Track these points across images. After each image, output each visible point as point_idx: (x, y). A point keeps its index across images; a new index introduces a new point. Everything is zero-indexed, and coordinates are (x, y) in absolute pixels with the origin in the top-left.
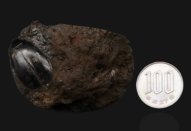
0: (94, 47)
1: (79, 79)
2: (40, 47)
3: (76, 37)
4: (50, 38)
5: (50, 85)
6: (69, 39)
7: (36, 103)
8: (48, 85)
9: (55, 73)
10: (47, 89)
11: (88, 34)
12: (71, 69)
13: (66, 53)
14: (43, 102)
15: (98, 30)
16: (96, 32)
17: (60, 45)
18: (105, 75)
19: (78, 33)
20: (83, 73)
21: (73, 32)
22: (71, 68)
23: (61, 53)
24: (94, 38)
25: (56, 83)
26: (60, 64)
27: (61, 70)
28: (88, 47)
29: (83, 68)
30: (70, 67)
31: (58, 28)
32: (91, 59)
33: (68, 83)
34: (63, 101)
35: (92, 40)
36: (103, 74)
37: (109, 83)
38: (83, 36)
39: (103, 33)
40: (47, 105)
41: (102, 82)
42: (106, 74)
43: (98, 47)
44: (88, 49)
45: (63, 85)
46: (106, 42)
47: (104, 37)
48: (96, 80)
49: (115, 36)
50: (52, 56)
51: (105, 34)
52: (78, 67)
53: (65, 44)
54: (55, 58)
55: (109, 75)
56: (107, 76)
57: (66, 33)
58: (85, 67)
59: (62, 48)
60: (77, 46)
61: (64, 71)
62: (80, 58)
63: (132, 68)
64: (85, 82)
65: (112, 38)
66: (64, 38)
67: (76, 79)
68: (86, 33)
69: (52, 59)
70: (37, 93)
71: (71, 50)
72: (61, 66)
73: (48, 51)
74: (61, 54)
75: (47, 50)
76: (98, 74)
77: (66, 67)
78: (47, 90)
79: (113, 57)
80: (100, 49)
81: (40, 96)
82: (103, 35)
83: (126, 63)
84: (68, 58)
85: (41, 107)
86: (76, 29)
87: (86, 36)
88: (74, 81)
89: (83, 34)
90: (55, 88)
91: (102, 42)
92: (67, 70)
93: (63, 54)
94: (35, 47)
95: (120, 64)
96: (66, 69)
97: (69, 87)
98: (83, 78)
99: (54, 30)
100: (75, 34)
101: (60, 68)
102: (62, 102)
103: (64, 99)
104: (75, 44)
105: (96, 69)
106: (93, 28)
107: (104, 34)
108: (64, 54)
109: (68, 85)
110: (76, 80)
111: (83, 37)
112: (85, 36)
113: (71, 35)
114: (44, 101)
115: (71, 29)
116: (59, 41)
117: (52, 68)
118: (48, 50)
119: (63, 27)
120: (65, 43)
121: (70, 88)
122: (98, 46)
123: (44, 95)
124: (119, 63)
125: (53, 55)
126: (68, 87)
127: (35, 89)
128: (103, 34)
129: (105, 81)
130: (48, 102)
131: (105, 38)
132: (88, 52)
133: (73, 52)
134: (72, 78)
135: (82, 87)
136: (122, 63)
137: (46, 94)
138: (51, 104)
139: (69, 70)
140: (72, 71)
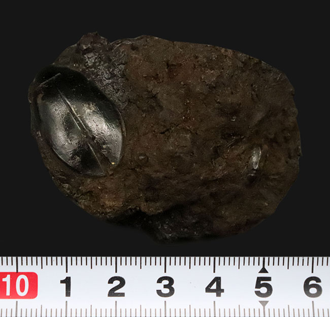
0: (219, 87)
1: (184, 153)
3: (181, 65)
4: (124, 64)
6: (166, 67)
7: (83, 203)
8: (113, 163)
9: (131, 139)
10: (111, 173)
12: (166, 131)
13: (158, 96)
14: (99, 204)
15: (230, 52)
16: (226, 56)
17: (145, 77)
18: (239, 155)
20: (194, 143)
21: (175, 54)
22: (168, 130)
23: (146, 95)
24: (222, 67)
26: (142, 121)
27: (145, 134)
28: (207, 85)
29: (194, 130)
30: (165, 127)
33: (159, 163)
34: (144, 207)
36: (236, 152)
37: (247, 174)
38: (198, 61)
39: (240, 60)
40: (108, 210)
41: (232, 169)
42: (243, 153)
44: (206, 90)
45: (147, 167)
47: (242, 69)
48: (220, 162)
49: (264, 71)
50: (127, 103)
51: (245, 63)
52: (182, 129)
53: (156, 77)
54: (132, 107)
55: (248, 156)
56: (243, 156)
58: (197, 129)
59: (150, 84)
60: (182, 83)
61: (150, 135)
62: (187, 108)
63: (297, 150)
65: (259, 75)
67: (178, 154)
69: (125, 109)
70: (89, 180)
74: (147, 98)
76: (225, 150)
77: (155, 127)
78: (111, 177)
79: (259, 116)
80: (232, 93)
81: (94, 187)
82: (240, 65)
83: (285, 138)
84: (161, 107)
85: (95, 213)
87: (204, 63)
88: (172, 157)
89: (197, 57)
90: (129, 172)
92: (158, 133)
93: (151, 98)
95: (272, 136)
96: (156, 131)
97: (160, 172)
99: (134, 48)
100: (179, 57)
102: (140, 208)
103: (146, 201)
104: (178, 78)
105: (222, 138)
106: (220, 46)
107: (243, 62)
109: (157, 166)
110: (176, 155)
111: (197, 64)
112: (200, 63)
113: (169, 59)
114: (103, 200)
115: (171, 48)
116: (144, 70)
120: (157, 75)
121: (163, 174)
122: (228, 86)
123: (104, 187)
124: (270, 134)
125: (129, 101)
126: (157, 171)
128: (241, 63)
129: (239, 169)
130: (111, 203)
131: (243, 71)
132: (207, 97)
134: (169, 151)
135: (189, 173)
136: (275, 134)
137: (109, 185)
138: (118, 209)
139: (162, 133)
140: (169, 136)
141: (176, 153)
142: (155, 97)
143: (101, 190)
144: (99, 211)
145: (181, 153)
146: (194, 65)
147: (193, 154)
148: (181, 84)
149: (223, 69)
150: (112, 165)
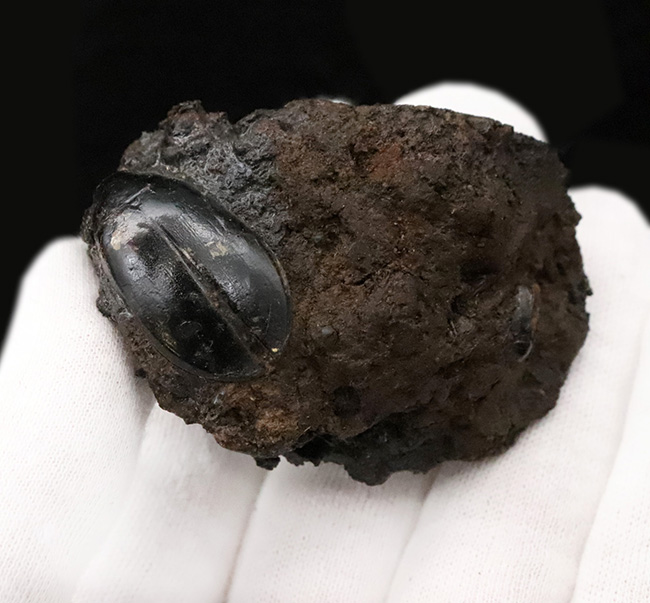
0: (453, 185)
1: (404, 317)
2: (227, 200)
3: (376, 150)
4: (269, 159)
5: (285, 353)
6: (350, 157)
7: (225, 431)
8: (275, 350)
9: (300, 300)
10: (271, 368)
11: (424, 134)
12: (365, 278)
13: (345, 214)
14: (255, 429)
15: (460, 118)
16: (455, 127)
17: (315, 180)
18: (495, 308)
19: (385, 133)
20: (420, 296)
21: (363, 130)
22: (369, 276)
23: (319, 214)
24: (451, 149)
25: (306, 343)
26: (317, 264)
27: (326, 287)
28: (431, 185)
29: (416, 272)
30: (362, 270)
31: (294, 119)
32: (446, 237)
33: (359, 341)
34: (333, 424)
35: (445, 158)
36: (489, 301)
37: (512, 341)
38: (407, 142)
39: (479, 132)
40: (273, 440)
41: (486, 336)
42: (500, 304)
43: (470, 186)
44: (429, 194)
45: (336, 350)
46: (494, 167)
47: (485, 148)
48: (465, 325)
50: (284, 233)
51: (488, 137)
52: (395, 271)
53: (333, 179)
54: (296, 238)
55: (511, 309)
56: (501, 311)
57: (333, 135)
58: (422, 268)
59: (326, 192)
60: (384, 185)
61: (336, 290)
62: (399, 231)
64: (427, 333)
65: (512, 154)
66: (328, 153)
67: (394, 320)
68: (418, 131)
69: (280, 244)
70: (231, 386)
71: (364, 202)
72: (323, 271)
73: (261, 214)
74: (322, 219)
75: (255, 208)
76: (470, 302)
77: (344, 272)
78: (273, 376)
79: (522, 231)
80: (477, 195)
81: (243, 400)
82: (481, 139)
83: (559, 266)
84: (352, 235)
86: (373, 116)
87: (419, 143)
88: (384, 327)
89: (402, 134)
90: (303, 363)
91: (478, 168)
92: (351, 283)
93: (329, 219)
94: (207, 197)
95: (540, 266)
96: (347, 280)
97: (364, 357)
98: (419, 314)
99: (284, 127)
100: (370, 137)
101: (319, 281)
102: (326, 427)
103: (336, 413)
104: (376, 176)
105: (462, 280)
107: (485, 135)
108: (336, 217)
109: (357, 347)
110: (391, 322)
111: (406, 147)
112: (411, 144)
113: (353, 142)
114: (261, 422)
115: (353, 120)
116: (311, 167)
117: (286, 283)
118: (264, 210)
119: (316, 111)
120: (336, 173)
121: (368, 360)
122: (468, 183)
123: (261, 397)
124: (537, 262)
125: (288, 229)
126: (357, 357)
127: (220, 372)
128: (482, 137)
129: (498, 333)
131: (488, 152)
132: (432, 206)
133: (371, 210)
134: (377, 315)
135: (416, 354)
136: (545, 261)
137: (268, 392)
138: (290, 435)
139: (358, 283)
140: (372, 288)
141: (391, 318)
142: (337, 216)
143: (256, 402)
144: (254, 442)
145: (400, 317)
146: (402, 148)
147: (420, 316)
148: (383, 187)
149: (454, 151)
150: (273, 353)
